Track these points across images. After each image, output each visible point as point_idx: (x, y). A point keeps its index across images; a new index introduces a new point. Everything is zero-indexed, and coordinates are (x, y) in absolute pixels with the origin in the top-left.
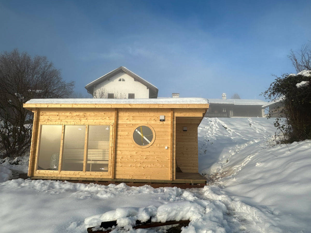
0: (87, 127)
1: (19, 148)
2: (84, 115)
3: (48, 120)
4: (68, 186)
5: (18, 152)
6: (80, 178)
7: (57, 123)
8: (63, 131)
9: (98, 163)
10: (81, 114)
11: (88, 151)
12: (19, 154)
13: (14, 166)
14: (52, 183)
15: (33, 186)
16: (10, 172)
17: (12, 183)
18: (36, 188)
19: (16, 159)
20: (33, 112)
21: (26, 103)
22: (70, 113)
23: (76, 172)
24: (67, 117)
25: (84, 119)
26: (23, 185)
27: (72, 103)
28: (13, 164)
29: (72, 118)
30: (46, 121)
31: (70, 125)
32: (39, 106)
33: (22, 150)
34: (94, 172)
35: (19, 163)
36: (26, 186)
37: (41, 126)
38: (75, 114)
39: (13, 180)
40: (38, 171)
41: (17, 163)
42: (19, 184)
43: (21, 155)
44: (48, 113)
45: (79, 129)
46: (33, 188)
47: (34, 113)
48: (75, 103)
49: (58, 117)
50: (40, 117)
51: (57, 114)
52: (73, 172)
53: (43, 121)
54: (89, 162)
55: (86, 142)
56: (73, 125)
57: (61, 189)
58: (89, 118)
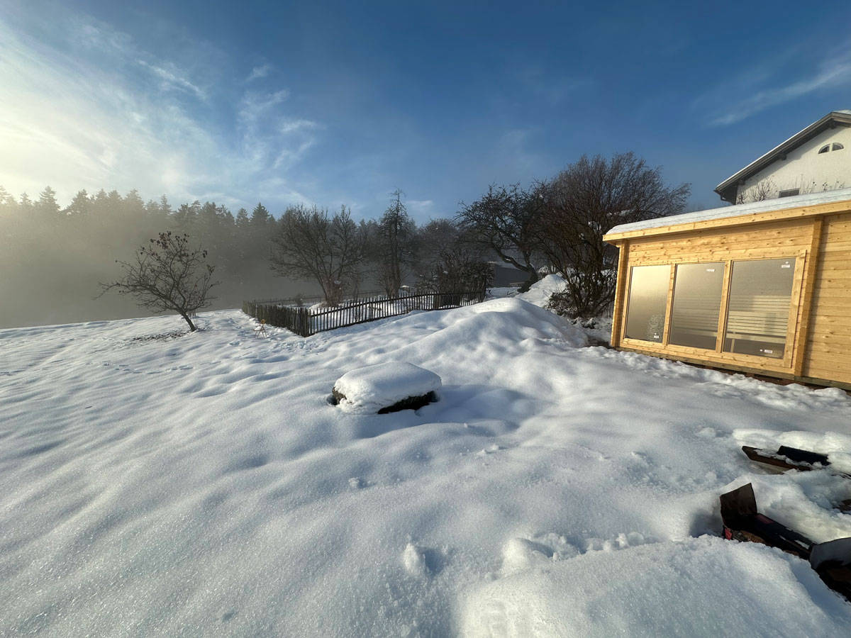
0: (729, 265)
1: (593, 305)
2: (722, 241)
3: (644, 257)
4: (685, 370)
5: (593, 311)
6: (708, 361)
7: (660, 261)
8: (673, 274)
9: (752, 340)
10: (715, 239)
11: (730, 314)
12: (595, 313)
13: (589, 329)
14: (653, 361)
15: (623, 360)
16: (585, 337)
17: (591, 351)
18: (627, 363)
19: (591, 321)
20: (617, 246)
21: (607, 233)
22: (689, 241)
23: (698, 349)
24: (682, 249)
25: (721, 249)
26: (607, 355)
27: (694, 220)
28: (587, 327)
29: (694, 250)
30: (641, 260)
31: (689, 263)
32: (627, 236)
33: (599, 309)
34: (745, 355)
35: (596, 326)
36: (612, 358)
37: (632, 268)
38: (700, 241)
39: (592, 347)
40: (626, 340)
41: (592, 327)
42: (602, 354)
43: (597, 316)
44: (644, 246)
45: (708, 270)
46: (622, 362)
47: (619, 248)
48: (700, 220)
49: (663, 252)
50: (630, 253)
51: (661, 245)
52: (693, 349)
53: (634, 260)
54: (729, 336)
55: (725, 294)
56: (696, 263)
57: (672, 372)
58: (734, 246)
